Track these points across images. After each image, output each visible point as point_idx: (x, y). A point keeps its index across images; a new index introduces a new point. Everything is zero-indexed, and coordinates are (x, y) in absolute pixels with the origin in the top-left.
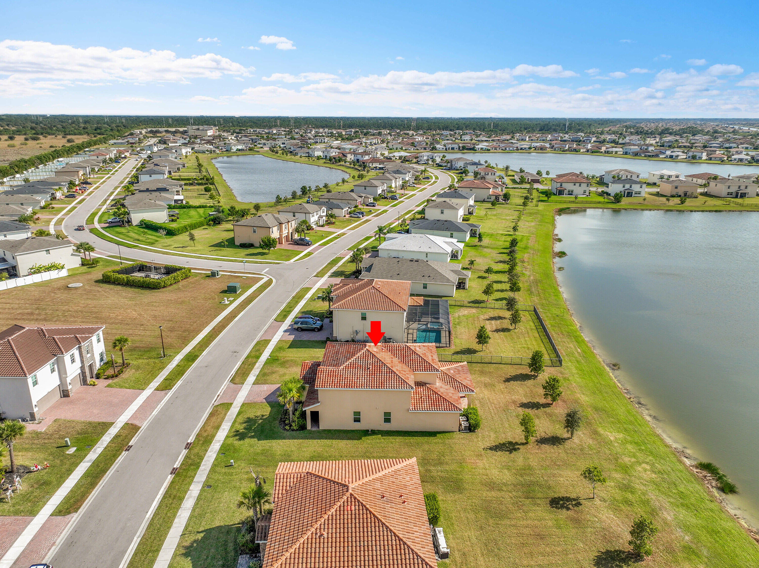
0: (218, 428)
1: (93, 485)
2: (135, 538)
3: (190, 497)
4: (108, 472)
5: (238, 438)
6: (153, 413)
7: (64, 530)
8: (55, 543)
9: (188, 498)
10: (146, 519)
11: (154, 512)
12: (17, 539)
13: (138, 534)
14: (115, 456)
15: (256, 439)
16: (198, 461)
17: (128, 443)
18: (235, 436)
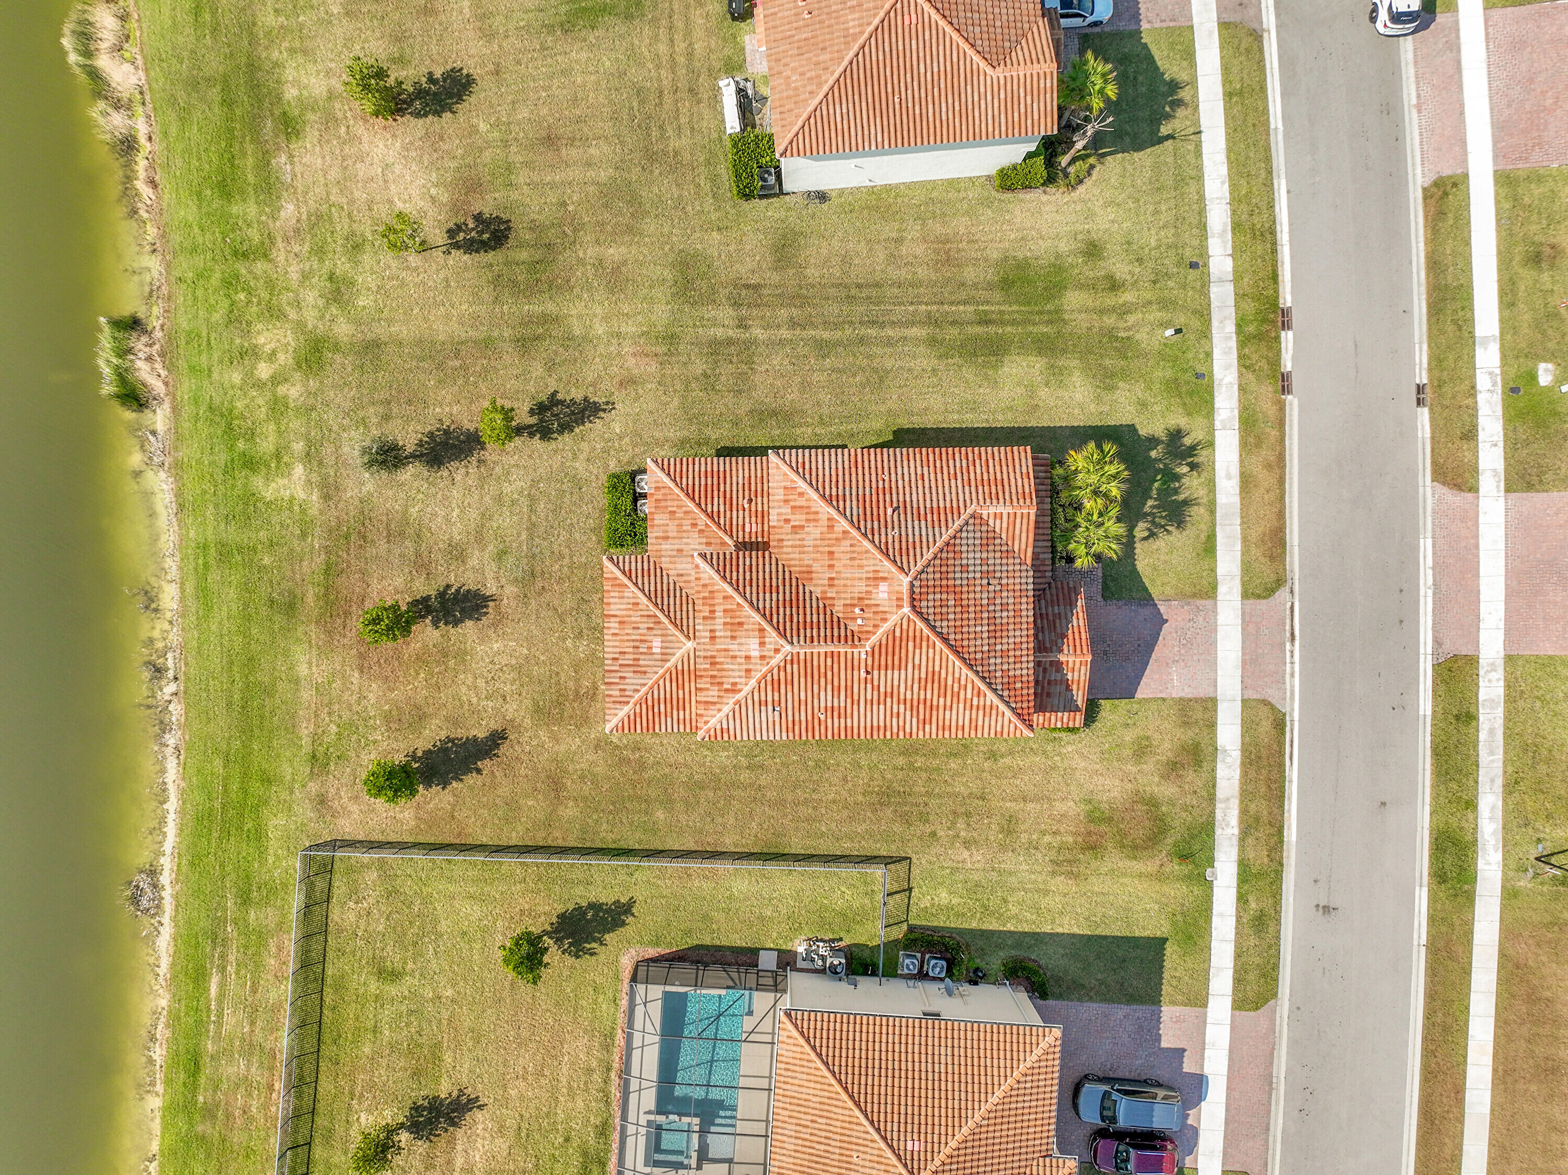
0: (1247, 482)
1: (1434, 265)
2: (1280, 126)
3: (1222, 234)
4: (1424, 310)
5: (1187, 441)
6: (1429, 542)
7: (1421, 142)
8: (1419, 111)
9: (1224, 231)
10: (1283, 175)
11: (1276, 194)
12: (1492, 116)
13: (1280, 137)
14: (1437, 361)
15: (1143, 432)
16: (1246, 351)
17: (1431, 411)
18: (1193, 448)
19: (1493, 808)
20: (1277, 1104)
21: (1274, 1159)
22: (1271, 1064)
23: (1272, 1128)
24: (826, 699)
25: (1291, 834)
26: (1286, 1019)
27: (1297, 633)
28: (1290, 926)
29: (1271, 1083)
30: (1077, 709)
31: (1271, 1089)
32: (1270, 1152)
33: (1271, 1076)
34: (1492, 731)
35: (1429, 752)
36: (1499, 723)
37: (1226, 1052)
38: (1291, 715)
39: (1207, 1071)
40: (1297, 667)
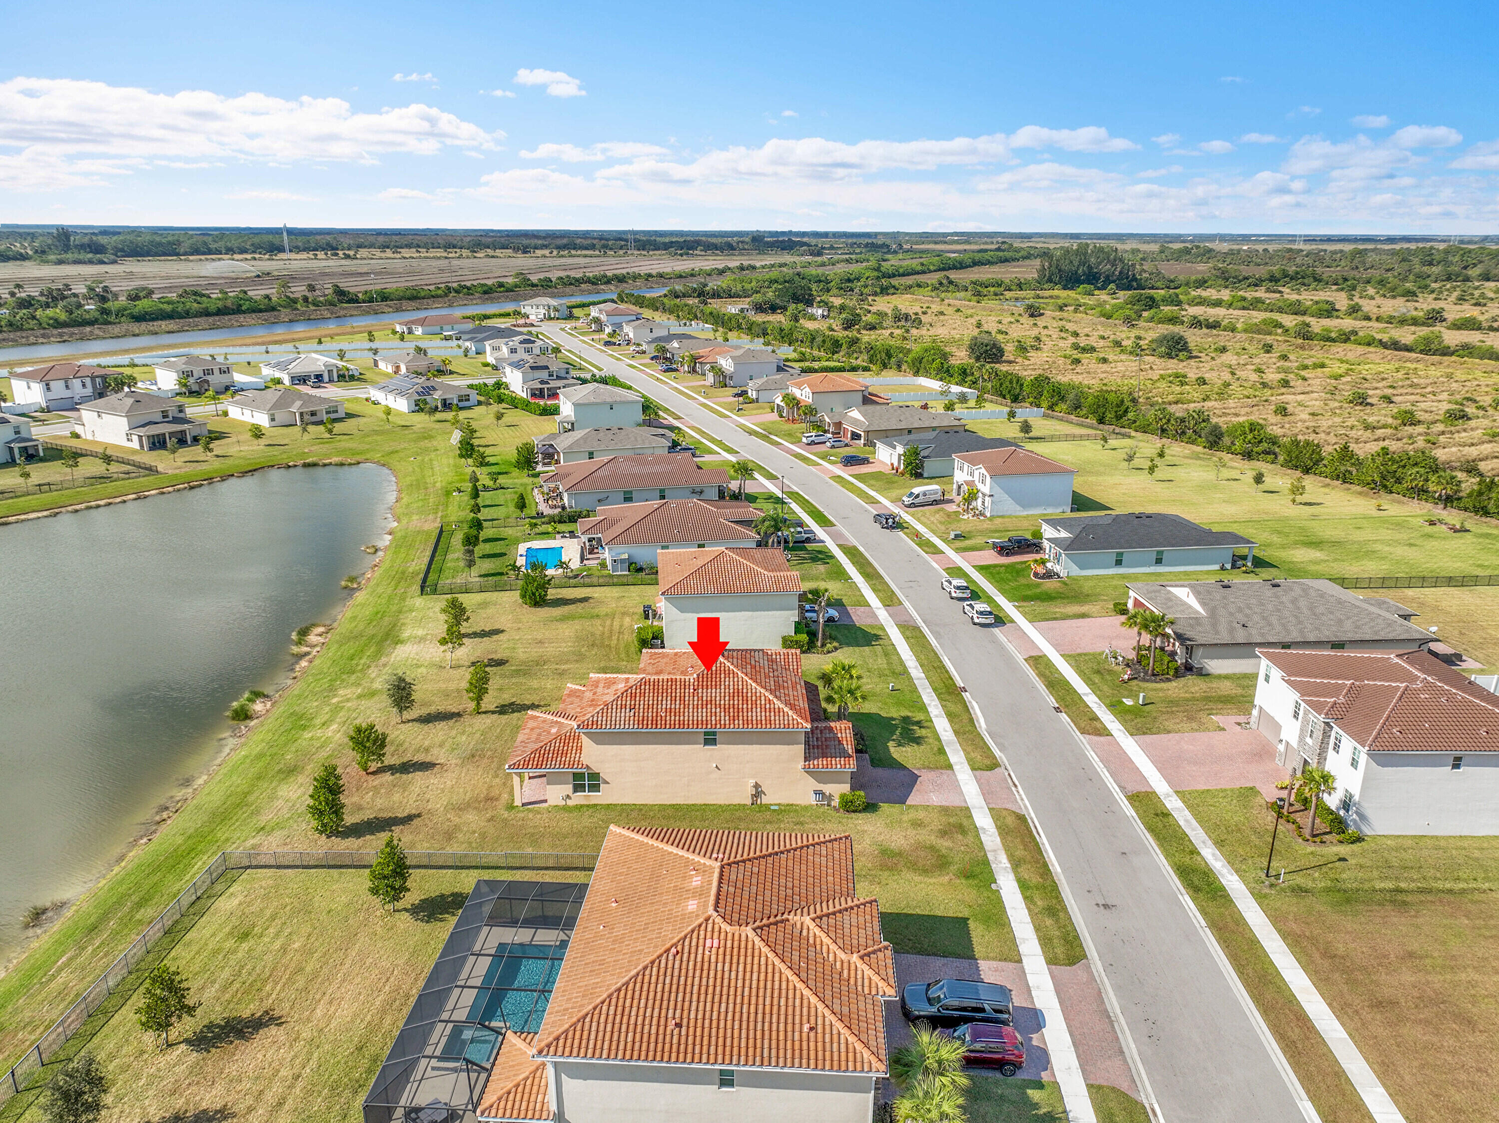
1: (1042, 676)
5: (915, 720)
11: (942, 659)
16: (942, 696)
17: (1067, 714)
18: (919, 722)
19: (1213, 855)
20: (1123, 1032)
21: (1139, 1075)
22: (1103, 1002)
23: (1125, 1050)
24: (667, 704)
25: (1056, 867)
26: (1103, 974)
27: (1017, 783)
28: (1079, 915)
29: (1109, 1017)
30: (850, 756)
31: (1111, 1023)
32: (1134, 1071)
33: (1106, 1011)
34: (1186, 821)
35: (1145, 831)
36: (1189, 816)
37: (1054, 993)
38: (1029, 814)
39: (1038, 1005)
40: (1024, 797)
